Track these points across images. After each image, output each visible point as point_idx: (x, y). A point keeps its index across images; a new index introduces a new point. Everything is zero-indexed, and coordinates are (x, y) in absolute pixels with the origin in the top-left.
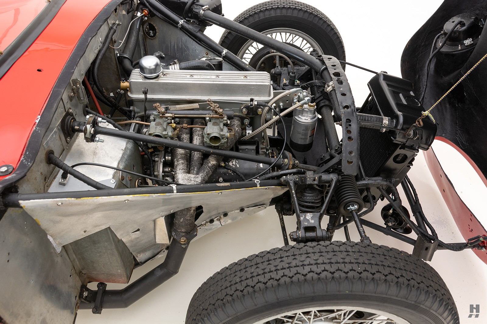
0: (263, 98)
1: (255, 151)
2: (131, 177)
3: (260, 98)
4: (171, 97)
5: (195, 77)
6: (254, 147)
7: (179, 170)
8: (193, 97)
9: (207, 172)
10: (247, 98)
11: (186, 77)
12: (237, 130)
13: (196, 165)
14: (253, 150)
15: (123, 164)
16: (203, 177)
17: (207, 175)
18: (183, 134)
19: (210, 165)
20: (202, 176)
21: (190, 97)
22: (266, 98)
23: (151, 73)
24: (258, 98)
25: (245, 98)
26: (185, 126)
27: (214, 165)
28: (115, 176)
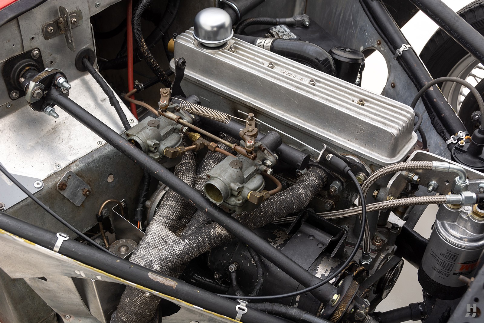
0: (377, 155)
1: (324, 247)
2: (88, 191)
3: (371, 152)
4: (224, 89)
5: (277, 69)
6: (327, 239)
7: (160, 216)
8: (257, 103)
9: (199, 243)
10: (347, 141)
11: (262, 65)
12: (301, 193)
13: (198, 221)
14: (323, 244)
15: (82, 165)
16: (188, 249)
17: (198, 247)
18: (211, 158)
19: (212, 232)
20: (188, 245)
21: (252, 101)
22: (383, 157)
23: (209, 39)
24: (368, 151)
25: (343, 141)
26: (211, 146)
27: (220, 236)
28: (51, 177)
